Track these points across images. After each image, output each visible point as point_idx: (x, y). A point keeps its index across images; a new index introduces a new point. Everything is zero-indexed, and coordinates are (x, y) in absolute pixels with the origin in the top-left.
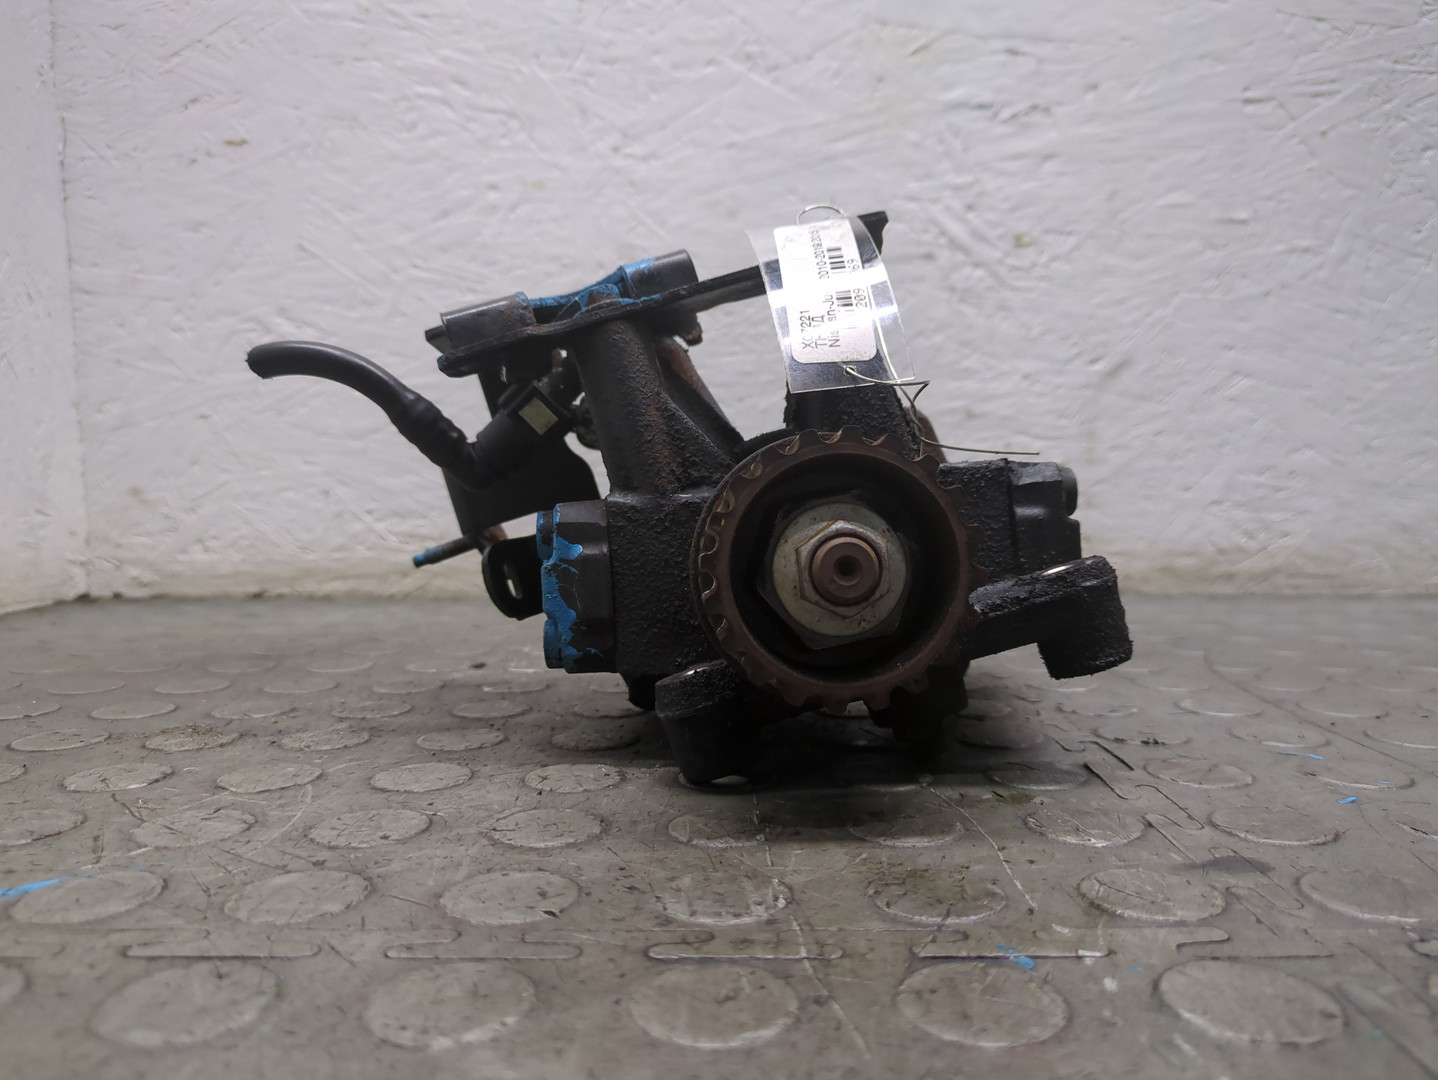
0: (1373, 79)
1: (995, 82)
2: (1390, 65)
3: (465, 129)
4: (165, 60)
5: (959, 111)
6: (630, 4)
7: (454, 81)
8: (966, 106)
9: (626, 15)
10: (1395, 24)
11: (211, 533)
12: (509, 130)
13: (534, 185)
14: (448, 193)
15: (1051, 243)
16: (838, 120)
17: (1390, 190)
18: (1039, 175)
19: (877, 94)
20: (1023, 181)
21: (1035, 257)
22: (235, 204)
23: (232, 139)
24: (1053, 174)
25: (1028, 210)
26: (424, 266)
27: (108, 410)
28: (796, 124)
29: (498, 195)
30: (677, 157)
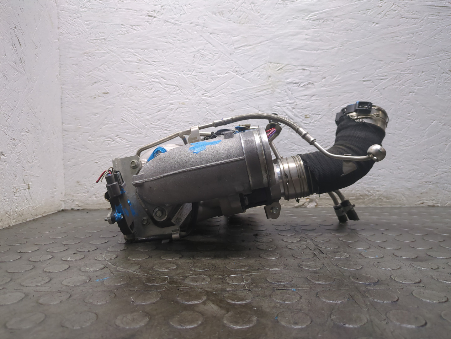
0: (395, 75)
1: (299, 77)
2: (400, 72)
3: (164, 89)
4: (88, 72)
5: (290, 84)
6: (206, 58)
7: (162, 78)
8: (292, 83)
9: (205, 61)
10: (400, 62)
11: (97, 193)
12: (176, 90)
13: (182, 103)
14: (160, 105)
15: (314, 117)
16: (259, 87)
17: (401, 103)
18: (311, 100)
19: (269, 80)
20: (307, 101)
21: (311, 120)
22: (105, 108)
23: (104, 92)
24: (315, 99)
25: (308, 108)
26: (154, 124)
27: (71, 161)
28: (249, 87)
29: (173, 106)
30: (218, 96)
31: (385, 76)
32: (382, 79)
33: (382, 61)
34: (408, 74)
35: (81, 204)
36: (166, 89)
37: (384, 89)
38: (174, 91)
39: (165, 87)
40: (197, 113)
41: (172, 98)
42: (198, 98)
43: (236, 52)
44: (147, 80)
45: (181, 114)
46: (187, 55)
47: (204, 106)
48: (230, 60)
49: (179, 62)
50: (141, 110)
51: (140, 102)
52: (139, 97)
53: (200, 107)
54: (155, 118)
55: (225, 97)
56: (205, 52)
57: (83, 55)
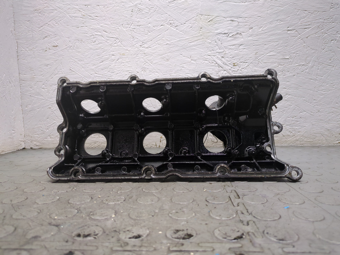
0: (318, 24)
1: (229, 27)
2: (323, 21)
3: (107, 42)
4: (39, 28)
5: (220, 35)
6: (143, 12)
7: (104, 31)
8: (222, 33)
9: (142, 15)
10: (324, 11)
11: (51, 134)
12: (116, 42)
13: (122, 54)
14: (103, 57)
15: (242, 65)
16: (191, 37)
17: (323, 50)
18: (239, 49)
19: (200, 31)
20: (235, 51)
21: (239, 68)
22: (56, 60)
23: (54, 45)
24: (242, 49)
25: (236, 57)
26: (98, 73)
27: (28, 107)
28: (182, 39)
29: (114, 57)
30: (154, 47)
31: (309, 25)
32: (305, 29)
33: (305, 11)
34: (331, 22)
35: (38, 144)
36: (107, 41)
37: (307, 37)
38: (115, 43)
39: (107, 40)
40: (136, 63)
41: (113, 50)
42: (136, 49)
43: (170, 6)
44: (90, 34)
45: (121, 64)
46: (126, 9)
47: (142, 57)
48: (165, 13)
49: (118, 16)
50: (87, 61)
51: (85, 54)
52: (85, 49)
53: (138, 57)
54: (99, 67)
55: (160, 48)
56: (141, 6)
57: (34, 12)
